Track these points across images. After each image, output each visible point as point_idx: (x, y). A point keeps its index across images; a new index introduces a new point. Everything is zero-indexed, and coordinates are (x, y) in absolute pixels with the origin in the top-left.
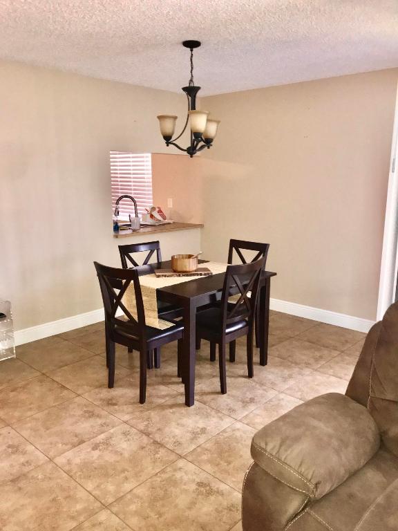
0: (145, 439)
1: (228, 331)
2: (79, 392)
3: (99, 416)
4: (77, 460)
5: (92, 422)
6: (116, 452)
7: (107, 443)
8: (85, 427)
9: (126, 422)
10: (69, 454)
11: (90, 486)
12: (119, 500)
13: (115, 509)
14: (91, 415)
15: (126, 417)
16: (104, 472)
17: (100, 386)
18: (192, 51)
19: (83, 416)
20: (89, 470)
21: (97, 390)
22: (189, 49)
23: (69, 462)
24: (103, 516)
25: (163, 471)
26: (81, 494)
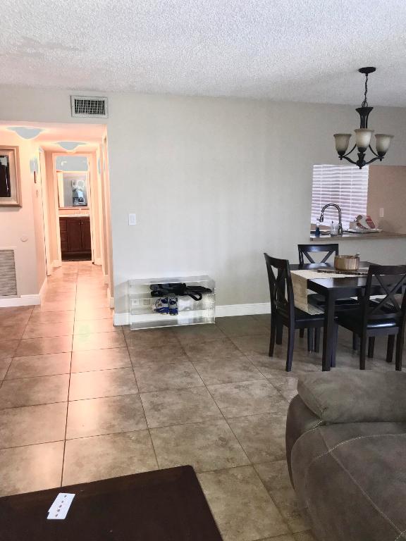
0: (275, 392)
1: (369, 326)
2: (246, 354)
3: (251, 371)
4: (222, 391)
5: (244, 373)
6: (250, 394)
7: (247, 387)
8: (237, 375)
9: (268, 379)
10: (218, 386)
11: (222, 406)
12: (235, 418)
13: (229, 421)
14: (246, 368)
15: (270, 376)
16: (235, 402)
17: (263, 354)
18: (367, 75)
19: (240, 368)
20: (226, 398)
21: (259, 356)
22: (364, 74)
23: (216, 390)
24: (220, 422)
25: (276, 413)
26: (214, 408)
